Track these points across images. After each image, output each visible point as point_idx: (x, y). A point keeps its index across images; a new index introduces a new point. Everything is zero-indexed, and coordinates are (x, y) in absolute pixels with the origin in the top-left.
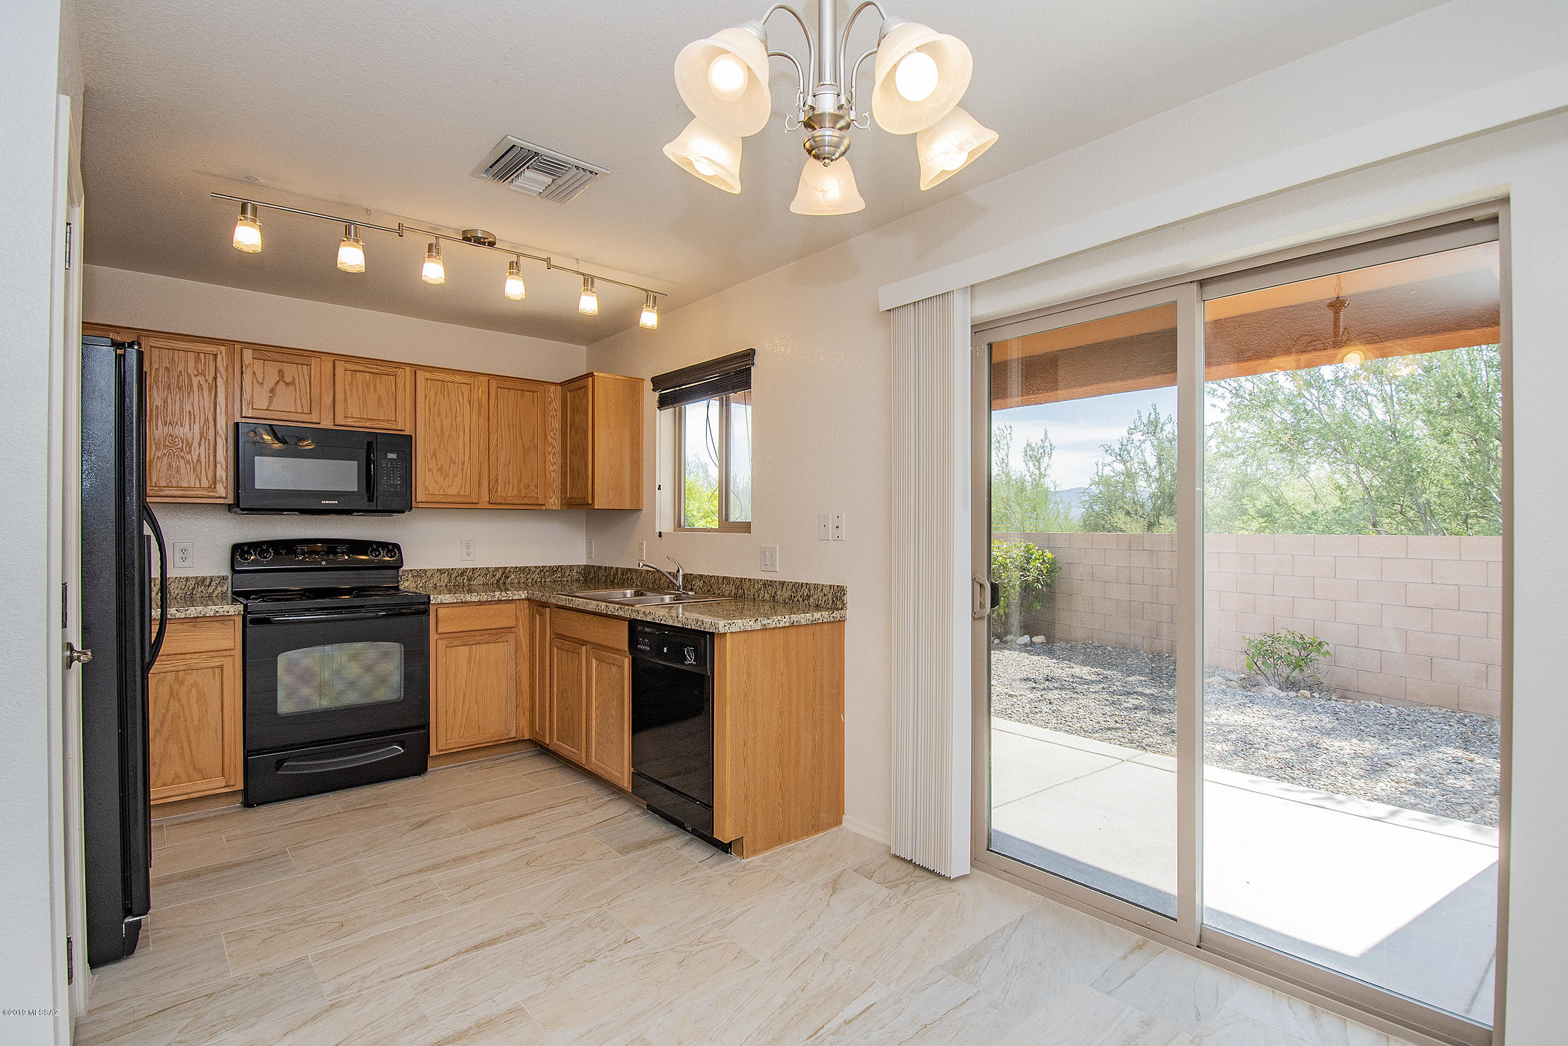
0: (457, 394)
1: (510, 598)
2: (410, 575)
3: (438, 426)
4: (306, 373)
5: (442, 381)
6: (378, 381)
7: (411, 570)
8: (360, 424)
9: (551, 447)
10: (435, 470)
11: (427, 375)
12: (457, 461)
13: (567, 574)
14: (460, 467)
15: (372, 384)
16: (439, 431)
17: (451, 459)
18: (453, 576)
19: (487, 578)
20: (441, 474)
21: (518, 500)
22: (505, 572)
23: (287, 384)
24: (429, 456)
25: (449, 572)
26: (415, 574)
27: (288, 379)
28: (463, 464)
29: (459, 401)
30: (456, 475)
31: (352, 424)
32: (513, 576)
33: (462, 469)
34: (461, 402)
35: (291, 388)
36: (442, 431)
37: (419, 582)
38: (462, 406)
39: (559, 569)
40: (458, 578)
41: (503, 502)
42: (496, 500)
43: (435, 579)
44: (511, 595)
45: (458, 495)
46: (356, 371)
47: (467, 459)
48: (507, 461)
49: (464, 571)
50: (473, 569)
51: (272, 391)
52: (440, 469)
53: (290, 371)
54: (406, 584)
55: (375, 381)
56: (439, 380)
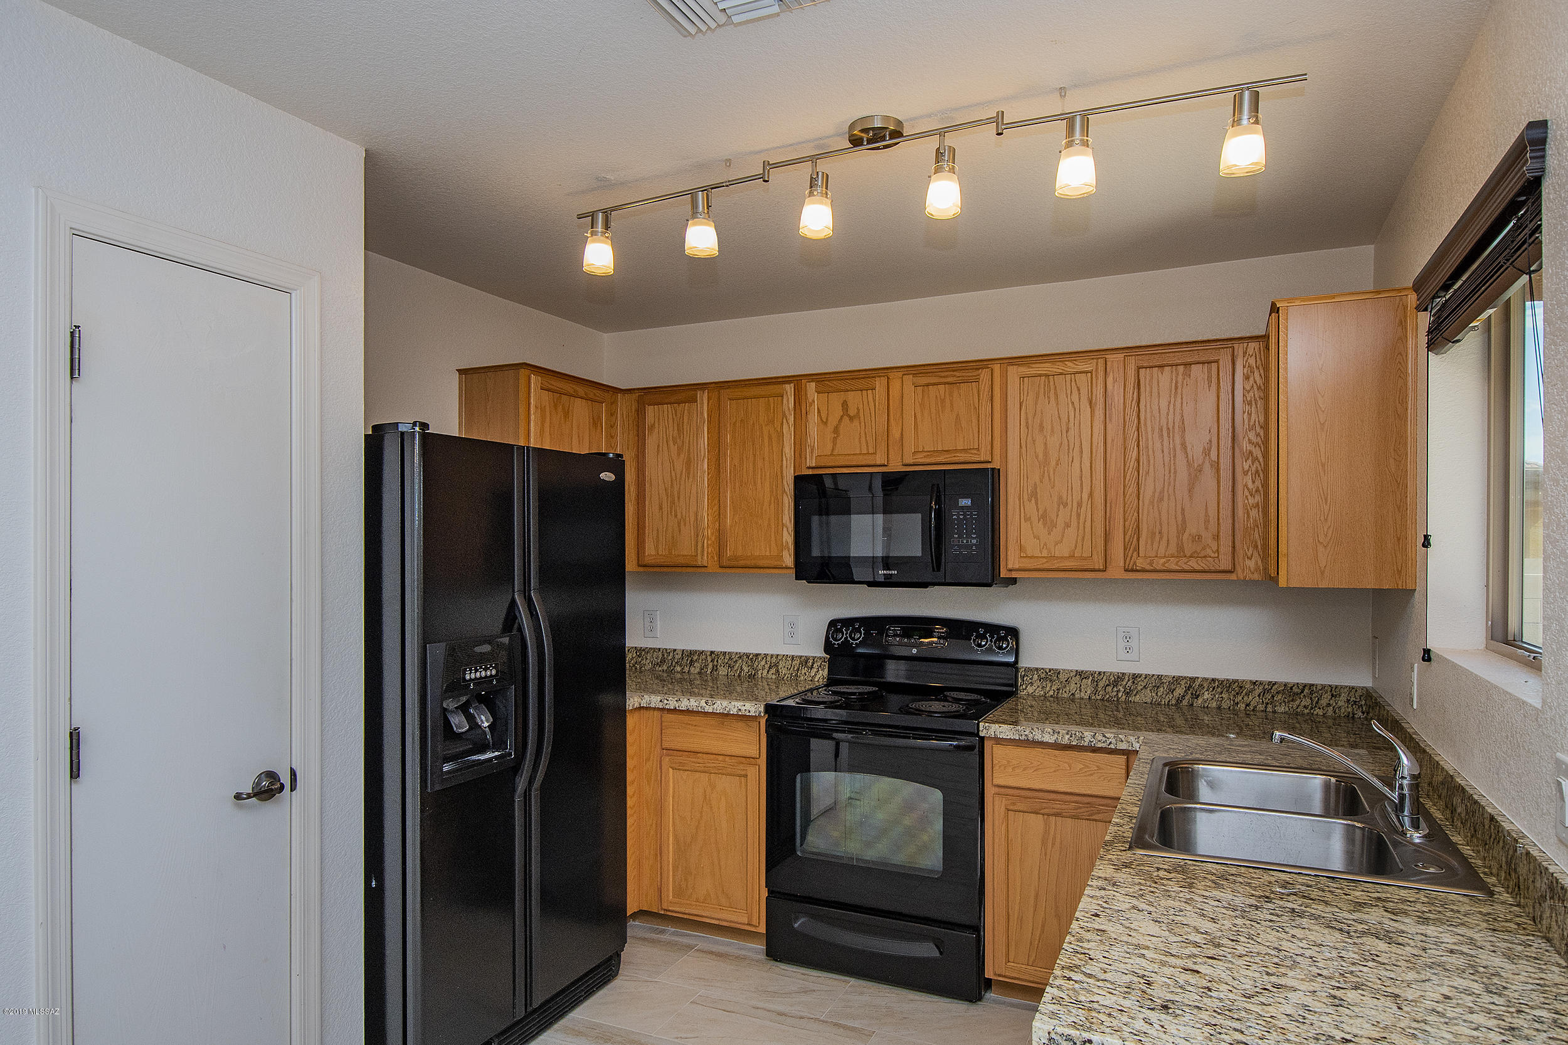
0: (1069, 392)
1: (1112, 746)
2: (1036, 677)
3: (1040, 450)
4: (871, 399)
5: (1047, 376)
6: (955, 394)
7: (1037, 669)
8: (932, 460)
9: (1249, 461)
10: (1035, 519)
11: (1023, 370)
12: (1070, 504)
13: (1324, 702)
14: (1075, 509)
15: (947, 400)
16: (1041, 456)
17: (1060, 498)
18: (1101, 684)
19: (1159, 694)
20: (1045, 524)
21: (1177, 564)
22: (1193, 687)
23: (851, 418)
24: (1026, 497)
25: (1094, 677)
26: (1043, 676)
27: (852, 412)
28: (1080, 505)
29: (1073, 403)
30: (1068, 525)
31: (921, 461)
32: (1206, 696)
33: (1078, 515)
34: (1077, 407)
35: (856, 423)
36: (1046, 454)
37: (1048, 689)
38: (1077, 411)
39: (1306, 691)
40: (1109, 689)
41: (1148, 567)
42: (1135, 563)
43: (1072, 687)
44: (1113, 741)
45: (1072, 556)
46: (928, 385)
47: (1085, 496)
48: (1157, 495)
49: (1119, 678)
50: (1135, 677)
51: (836, 430)
52: (1044, 517)
53: (854, 398)
54: (1030, 689)
55: (951, 395)
56: (1040, 375)
